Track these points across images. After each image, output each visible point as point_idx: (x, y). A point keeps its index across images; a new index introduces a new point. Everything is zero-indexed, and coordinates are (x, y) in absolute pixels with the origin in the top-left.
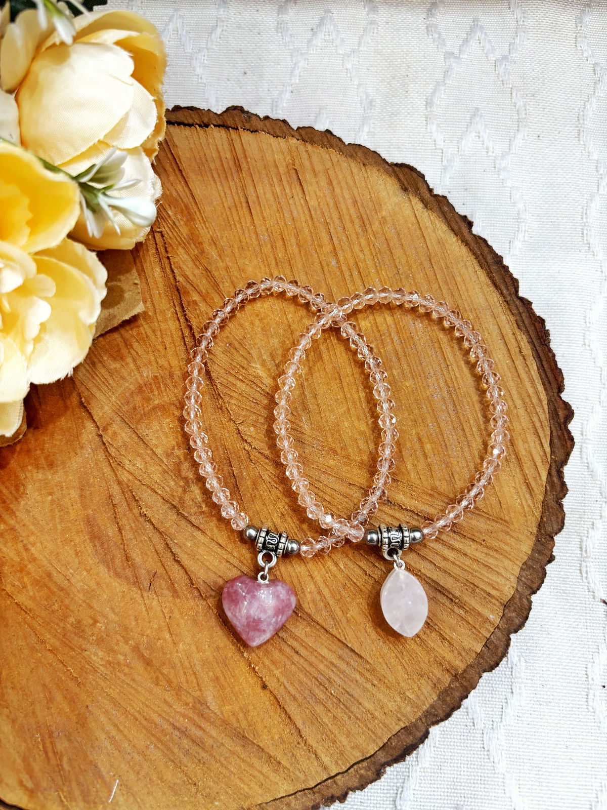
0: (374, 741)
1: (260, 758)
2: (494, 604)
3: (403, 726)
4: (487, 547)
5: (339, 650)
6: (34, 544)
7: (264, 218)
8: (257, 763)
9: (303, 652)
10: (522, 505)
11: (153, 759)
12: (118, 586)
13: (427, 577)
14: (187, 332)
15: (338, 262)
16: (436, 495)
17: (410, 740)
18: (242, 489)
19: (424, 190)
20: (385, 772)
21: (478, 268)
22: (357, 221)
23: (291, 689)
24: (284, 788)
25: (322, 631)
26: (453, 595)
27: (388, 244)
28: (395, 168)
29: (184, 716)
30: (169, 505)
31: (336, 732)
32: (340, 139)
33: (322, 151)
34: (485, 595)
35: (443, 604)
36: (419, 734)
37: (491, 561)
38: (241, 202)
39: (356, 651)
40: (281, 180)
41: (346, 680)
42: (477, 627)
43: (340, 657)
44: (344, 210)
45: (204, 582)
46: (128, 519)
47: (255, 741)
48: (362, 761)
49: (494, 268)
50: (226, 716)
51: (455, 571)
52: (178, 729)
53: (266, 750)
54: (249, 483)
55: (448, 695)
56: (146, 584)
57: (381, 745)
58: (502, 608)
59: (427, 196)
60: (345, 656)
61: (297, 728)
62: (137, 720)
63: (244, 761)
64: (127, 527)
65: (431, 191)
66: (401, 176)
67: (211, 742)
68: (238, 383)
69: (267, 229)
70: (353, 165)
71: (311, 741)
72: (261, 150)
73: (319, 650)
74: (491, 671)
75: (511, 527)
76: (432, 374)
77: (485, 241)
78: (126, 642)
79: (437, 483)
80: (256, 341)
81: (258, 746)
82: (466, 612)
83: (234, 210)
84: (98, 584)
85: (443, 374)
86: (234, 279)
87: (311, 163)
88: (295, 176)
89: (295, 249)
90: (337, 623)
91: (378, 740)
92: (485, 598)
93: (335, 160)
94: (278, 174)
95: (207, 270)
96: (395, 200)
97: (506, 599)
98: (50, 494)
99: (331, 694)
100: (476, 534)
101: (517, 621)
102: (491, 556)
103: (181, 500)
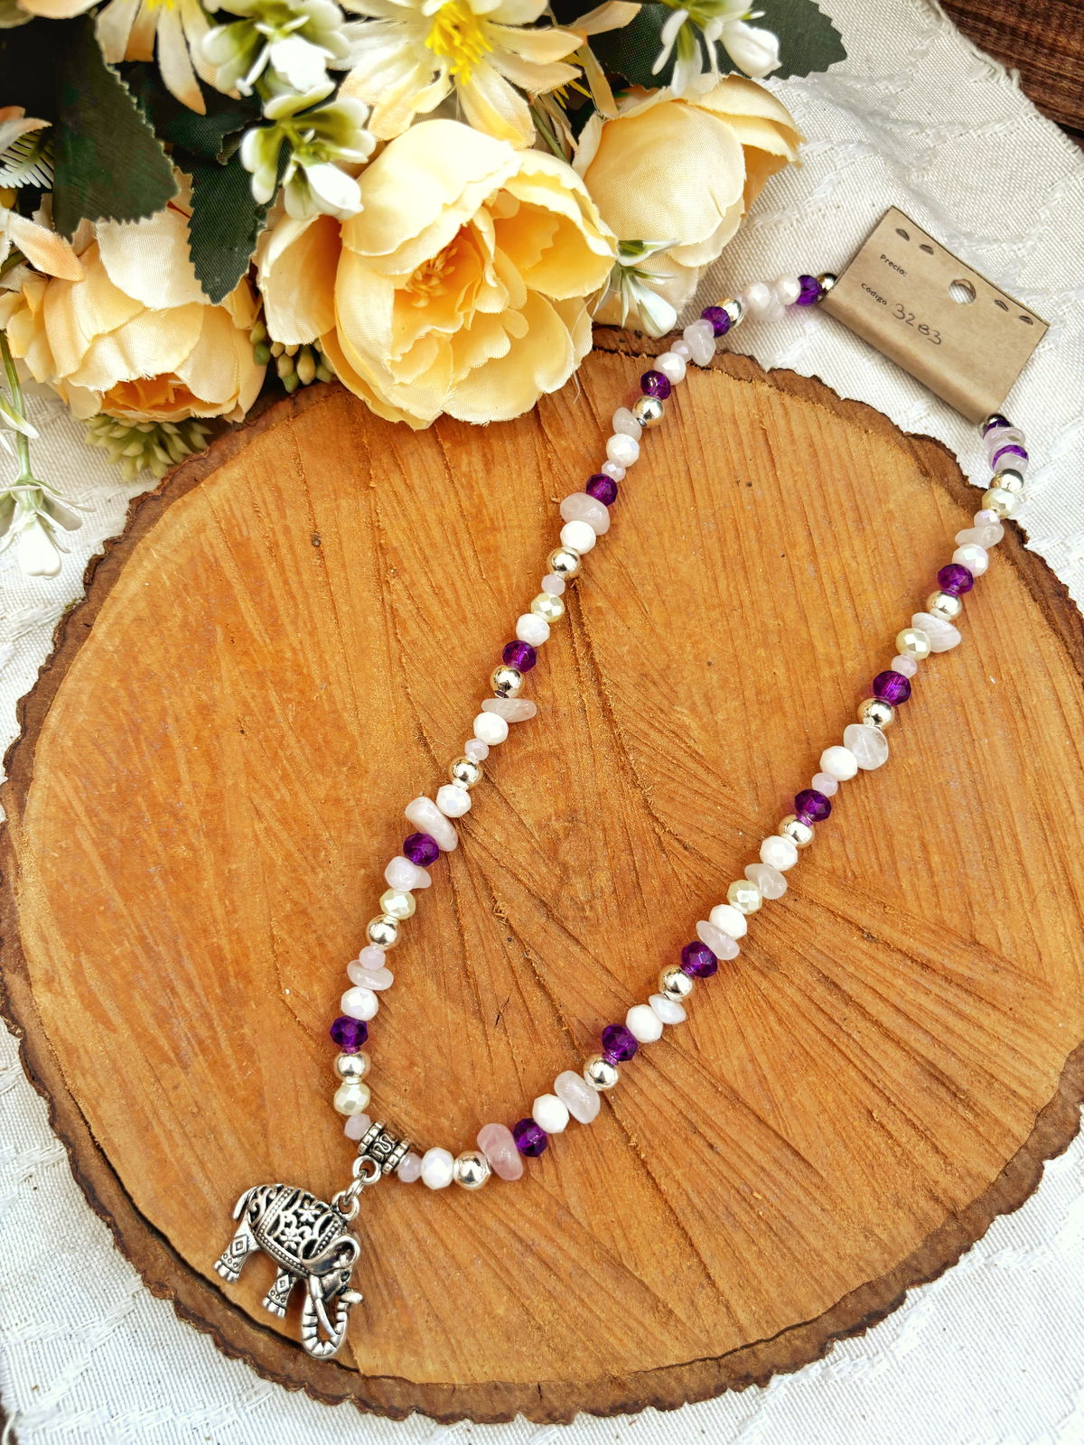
0: (819, 1297)
1: (643, 1301)
2: (1022, 1110)
3: (867, 1280)
4: (1015, 1019)
5: (775, 1151)
6: (332, 938)
7: (710, 496)
8: (637, 1310)
9: (720, 1146)
10: (1074, 963)
11: (480, 1280)
12: (452, 1014)
13: (919, 1054)
14: (581, 652)
15: (817, 571)
16: (942, 932)
17: (875, 1304)
18: (646, 889)
19: (953, 478)
20: (831, 1349)
21: (1028, 600)
22: (850, 515)
23: (696, 1200)
24: (675, 1352)
25: (751, 1117)
26: (957, 1087)
27: (895, 552)
28: (913, 441)
29: (530, 1221)
30: (537, 902)
31: (762, 1275)
32: (833, 391)
33: (806, 407)
34: (1008, 1094)
35: (941, 1099)
36: (890, 1298)
37: (1020, 1041)
38: (678, 472)
39: (802, 1153)
40: (741, 444)
41: (783, 1197)
42: (993, 1141)
43: (776, 1161)
44: (832, 497)
45: (579, 1021)
46: (474, 916)
47: (637, 1274)
48: (799, 1326)
49: (1053, 602)
50: (596, 1229)
51: (964, 1050)
52: (521, 1240)
53: (654, 1289)
54: (655, 882)
55: (940, 1242)
56: (493, 1016)
57: (830, 1305)
58: (1034, 1117)
59: (958, 487)
60: (783, 1160)
61: (701, 1261)
62: (460, 1219)
63: (618, 1303)
64: (473, 927)
65: (965, 478)
66: (921, 453)
67: (568, 1265)
68: (653, 734)
69: (714, 515)
70: (849, 430)
71: (722, 1284)
72: (715, 397)
73: (745, 1147)
74: (1009, 1213)
75: (1056, 994)
76: (950, 750)
77: (1042, 560)
78: (455, 1102)
79: (946, 915)
80: (685, 674)
81: (641, 1282)
82: (977, 1115)
83: (667, 482)
84: (422, 1008)
85: (964, 751)
86: (659, 580)
87: (788, 422)
88: (761, 438)
89: (755, 547)
90: (775, 1107)
91: (826, 1298)
92: (1007, 1098)
93: (824, 422)
94: (738, 434)
95: (621, 565)
96: (908, 488)
97: (1040, 1104)
98: (363, 866)
99: (759, 1217)
100: (999, 997)
101: (1056, 1141)
102: (1022, 1034)
103: (556, 897)
